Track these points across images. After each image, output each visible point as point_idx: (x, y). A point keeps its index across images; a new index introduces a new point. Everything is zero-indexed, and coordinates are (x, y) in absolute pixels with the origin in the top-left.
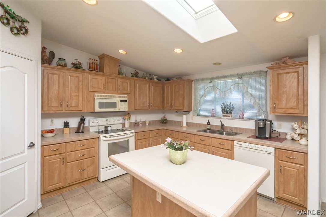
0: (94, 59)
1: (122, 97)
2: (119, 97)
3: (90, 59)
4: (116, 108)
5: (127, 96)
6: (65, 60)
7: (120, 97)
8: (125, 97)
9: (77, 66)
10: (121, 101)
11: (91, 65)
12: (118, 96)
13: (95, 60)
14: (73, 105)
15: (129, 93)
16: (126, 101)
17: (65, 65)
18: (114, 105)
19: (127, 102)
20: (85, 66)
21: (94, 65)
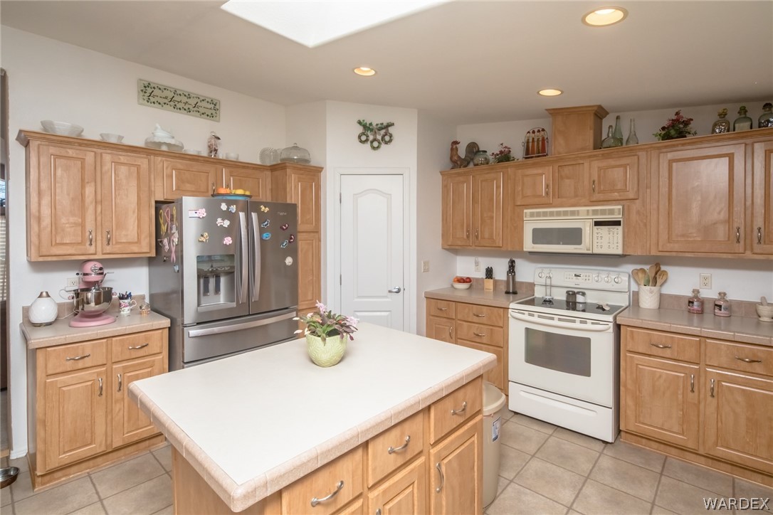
0: (536, 130)
1: (603, 212)
2: (591, 212)
3: (529, 132)
4: (580, 243)
5: (620, 207)
6: (486, 152)
7: (595, 212)
8: (615, 210)
9: (504, 157)
10: (597, 224)
11: (530, 144)
12: (588, 211)
13: (539, 131)
14: (487, 235)
15: (631, 195)
16: (617, 223)
17: (487, 161)
18: (574, 236)
19: (620, 228)
20: (518, 152)
21: (538, 144)
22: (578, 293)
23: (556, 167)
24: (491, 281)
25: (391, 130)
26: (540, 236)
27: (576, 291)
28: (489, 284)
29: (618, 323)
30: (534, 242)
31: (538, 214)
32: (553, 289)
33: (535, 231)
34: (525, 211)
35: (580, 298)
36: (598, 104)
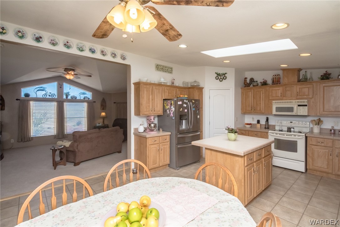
0: (276, 75)
1: (301, 102)
2: (297, 102)
3: (274, 75)
4: (293, 112)
5: (307, 100)
6: (257, 81)
7: (298, 102)
8: (305, 102)
9: (265, 83)
10: (299, 106)
11: (274, 80)
12: (296, 102)
13: (277, 75)
14: (258, 109)
15: (311, 97)
16: (306, 105)
17: (258, 85)
18: (291, 109)
19: (307, 107)
20: (270, 82)
21: (277, 79)
22: (292, 128)
23: (284, 88)
24: (259, 124)
25: (226, 75)
26: (278, 109)
27: (291, 127)
28: (259, 125)
29: (306, 136)
30: (276, 111)
31: (278, 103)
32: (283, 127)
33: (276, 108)
34: (273, 101)
35: (292, 130)
36: (299, 68)
